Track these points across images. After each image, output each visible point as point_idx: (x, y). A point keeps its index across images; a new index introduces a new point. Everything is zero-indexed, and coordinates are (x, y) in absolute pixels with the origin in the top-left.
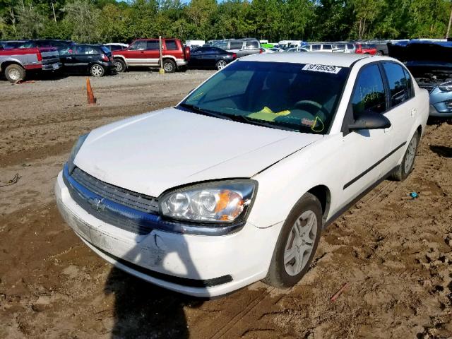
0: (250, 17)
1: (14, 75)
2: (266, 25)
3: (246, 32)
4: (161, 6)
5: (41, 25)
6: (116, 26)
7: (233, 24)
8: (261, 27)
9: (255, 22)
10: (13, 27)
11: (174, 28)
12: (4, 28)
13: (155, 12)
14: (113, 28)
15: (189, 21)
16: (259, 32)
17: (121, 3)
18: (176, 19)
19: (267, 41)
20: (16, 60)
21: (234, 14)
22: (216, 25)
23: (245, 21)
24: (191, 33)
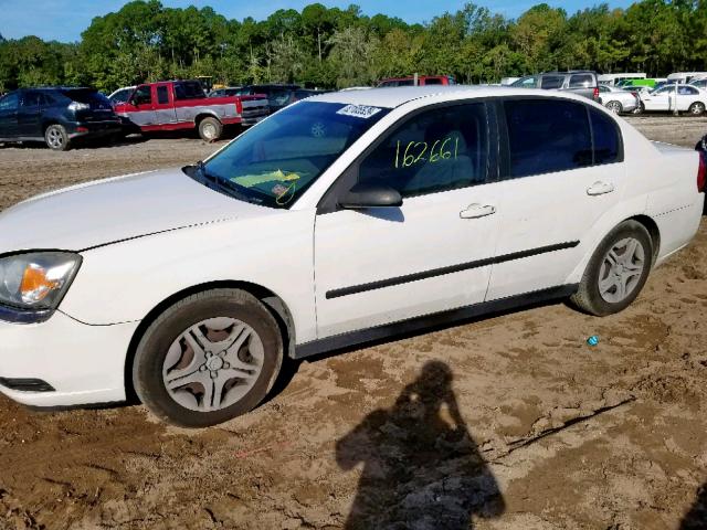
0: (619, 34)
1: (209, 132)
2: (647, 48)
3: (611, 61)
4: (471, 27)
5: (300, 66)
6: (401, 62)
7: (590, 49)
8: (639, 52)
9: (629, 44)
10: (268, 69)
11: (487, 60)
12: (257, 71)
13: (462, 37)
14: (396, 64)
15: (514, 48)
16: (634, 59)
17: (413, 27)
18: (493, 46)
19: (644, 75)
20: (213, 113)
21: (593, 32)
22: (558, 52)
23: (610, 42)
24: (515, 66)
